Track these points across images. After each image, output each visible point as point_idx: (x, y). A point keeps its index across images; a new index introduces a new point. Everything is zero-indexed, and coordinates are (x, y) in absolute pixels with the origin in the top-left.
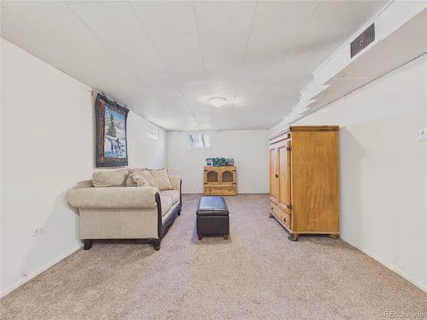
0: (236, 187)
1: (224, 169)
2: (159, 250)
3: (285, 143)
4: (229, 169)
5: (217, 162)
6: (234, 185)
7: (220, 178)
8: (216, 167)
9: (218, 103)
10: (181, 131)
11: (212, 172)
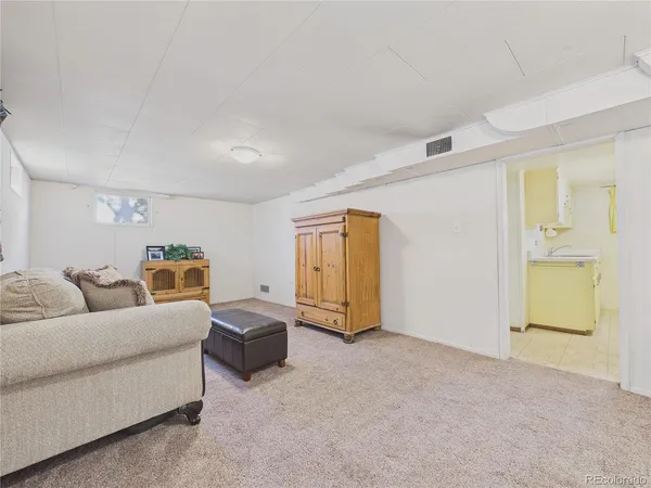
0: (208, 294)
1: (188, 265)
2: (198, 422)
3: (340, 228)
4: (198, 264)
5: (171, 252)
6: (206, 291)
7: (178, 281)
8: (172, 262)
9: (246, 158)
10: (78, 185)
11: (162, 271)
